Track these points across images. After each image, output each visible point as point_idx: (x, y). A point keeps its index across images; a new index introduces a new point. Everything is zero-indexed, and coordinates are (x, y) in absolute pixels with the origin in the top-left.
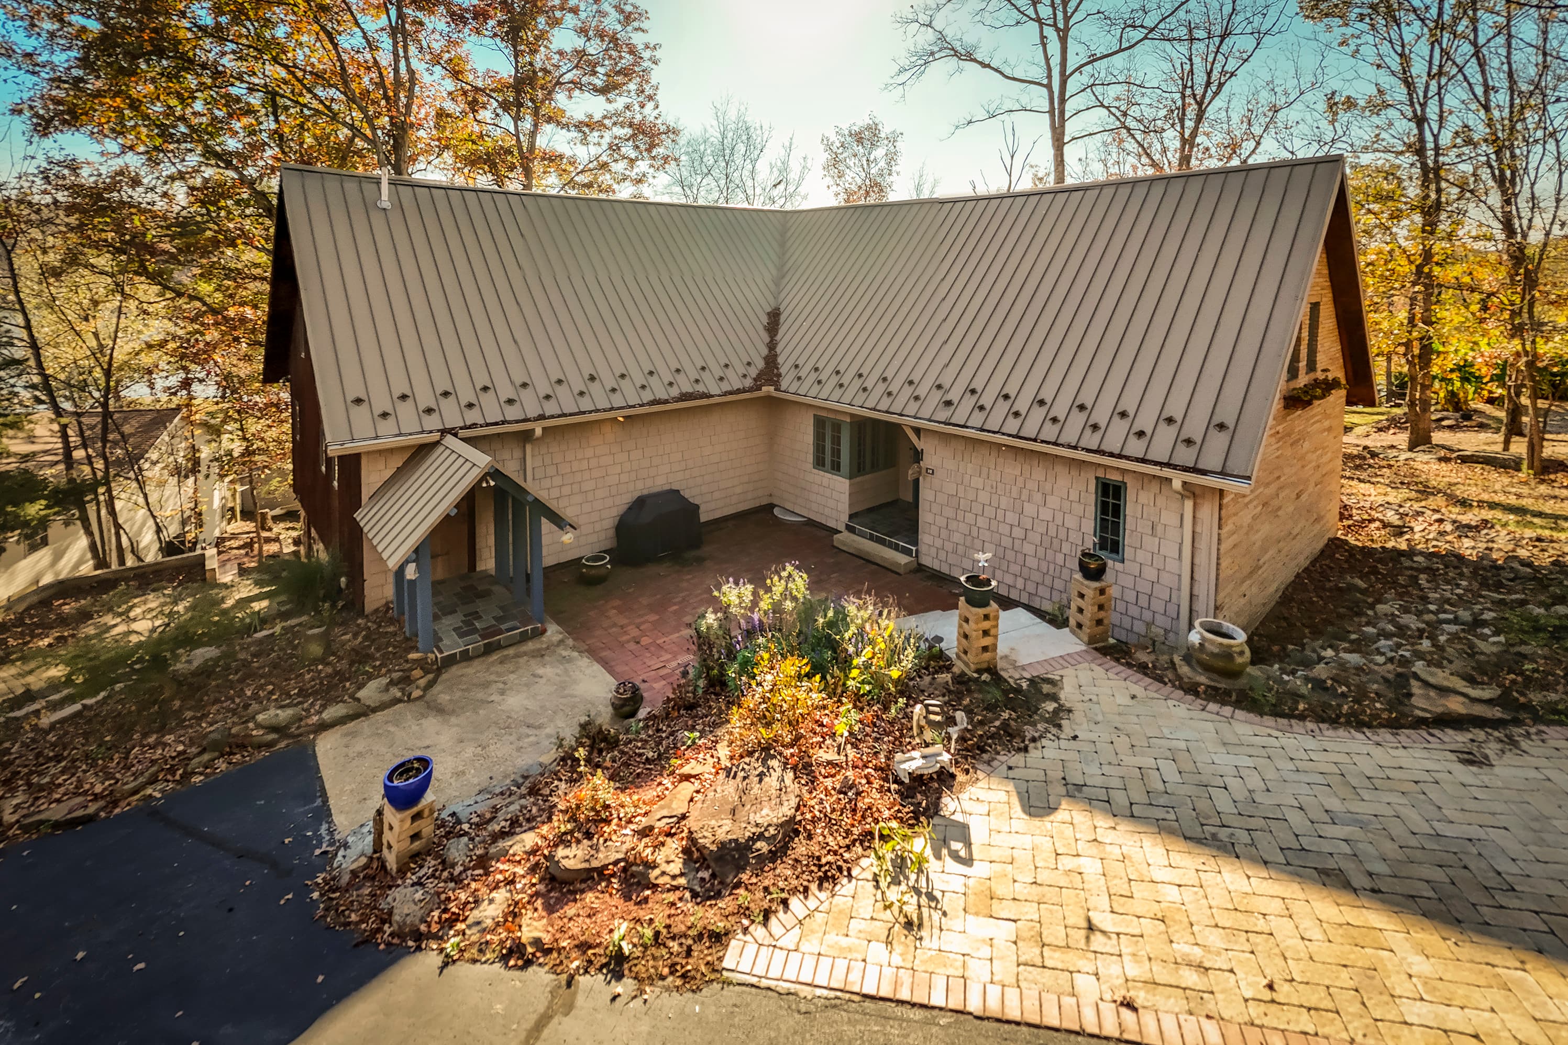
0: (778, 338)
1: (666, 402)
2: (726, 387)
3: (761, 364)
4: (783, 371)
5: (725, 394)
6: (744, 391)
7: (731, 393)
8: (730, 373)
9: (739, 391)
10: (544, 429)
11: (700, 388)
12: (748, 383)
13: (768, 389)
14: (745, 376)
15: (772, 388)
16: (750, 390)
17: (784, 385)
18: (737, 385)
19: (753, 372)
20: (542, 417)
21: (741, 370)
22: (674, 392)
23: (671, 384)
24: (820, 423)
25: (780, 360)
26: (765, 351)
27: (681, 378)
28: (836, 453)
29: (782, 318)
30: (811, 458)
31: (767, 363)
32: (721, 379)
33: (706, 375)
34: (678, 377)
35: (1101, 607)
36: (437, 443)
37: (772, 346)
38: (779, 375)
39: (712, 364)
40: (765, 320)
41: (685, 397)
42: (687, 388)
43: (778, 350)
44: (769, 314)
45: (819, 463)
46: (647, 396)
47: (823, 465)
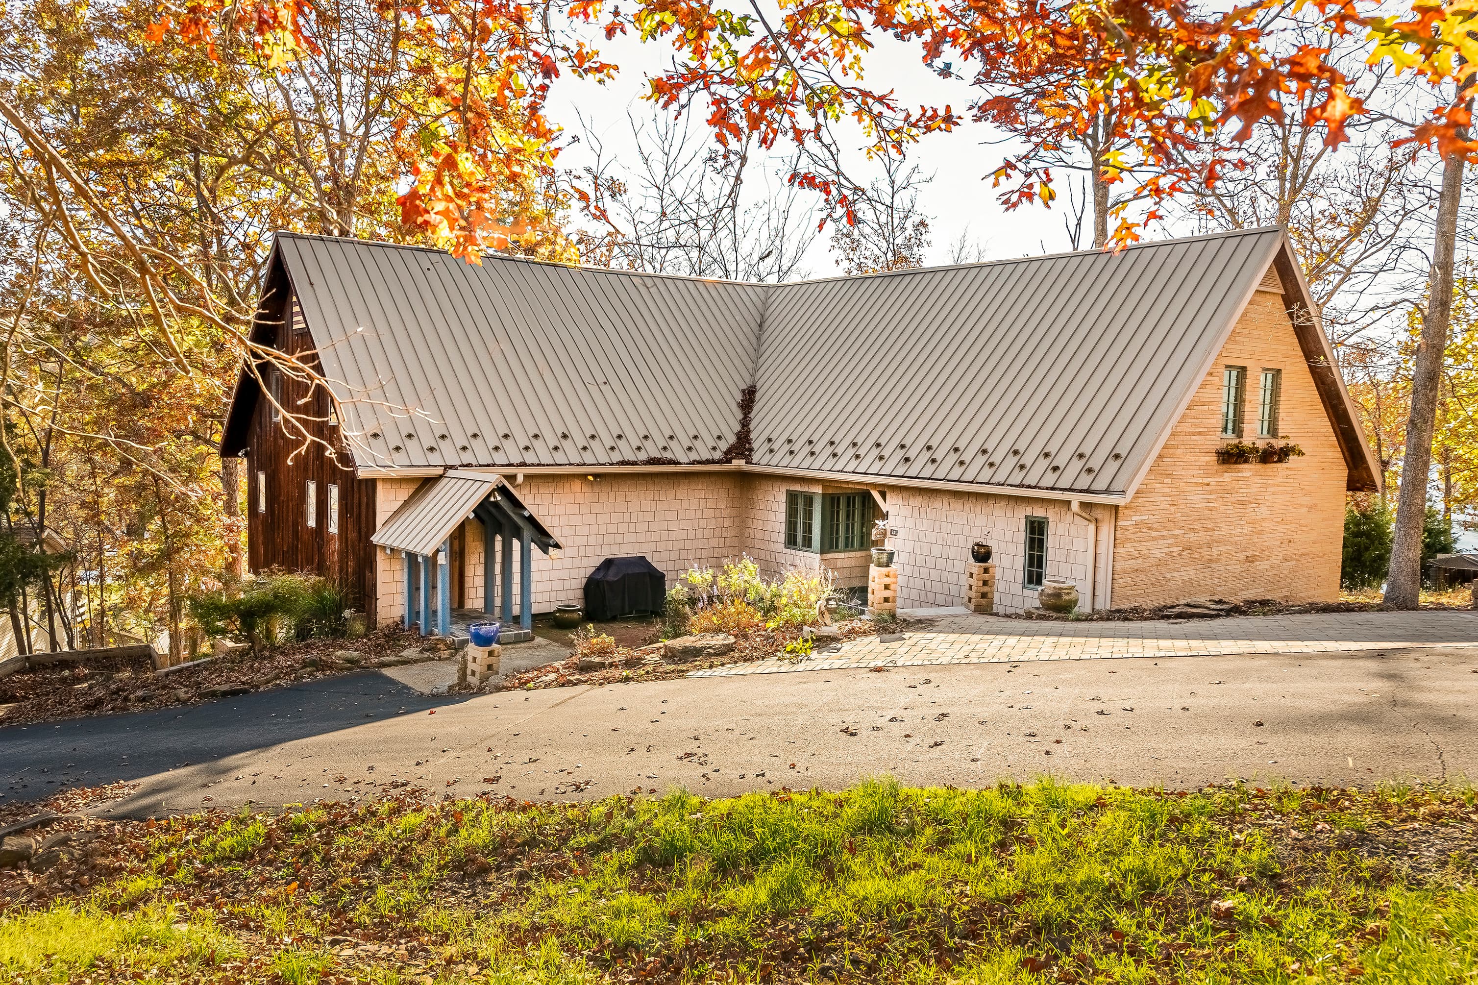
0: (752, 415)
1: (634, 463)
2: (693, 456)
3: (732, 439)
4: (755, 446)
5: (693, 463)
6: (713, 462)
7: (699, 462)
8: (698, 444)
9: (708, 462)
10: (526, 477)
11: (668, 455)
12: (718, 455)
13: (739, 464)
14: (714, 448)
15: (743, 462)
16: (719, 462)
17: (755, 458)
18: (706, 455)
19: (724, 446)
20: (523, 464)
21: (711, 443)
22: (642, 456)
23: (639, 448)
24: (792, 497)
25: (753, 436)
26: (737, 428)
27: (648, 444)
28: (808, 528)
29: (758, 395)
30: (782, 538)
31: (739, 438)
32: (690, 449)
33: (673, 444)
34: (645, 443)
35: (985, 583)
36: (441, 477)
37: (745, 423)
38: (751, 450)
39: (680, 433)
40: (739, 397)
41: (652, 461)
42: (655, 454)
43: (752, 427)
44: (743, 391)
45: (791, 541)
46: (616, 457)
47: (795, 543)
